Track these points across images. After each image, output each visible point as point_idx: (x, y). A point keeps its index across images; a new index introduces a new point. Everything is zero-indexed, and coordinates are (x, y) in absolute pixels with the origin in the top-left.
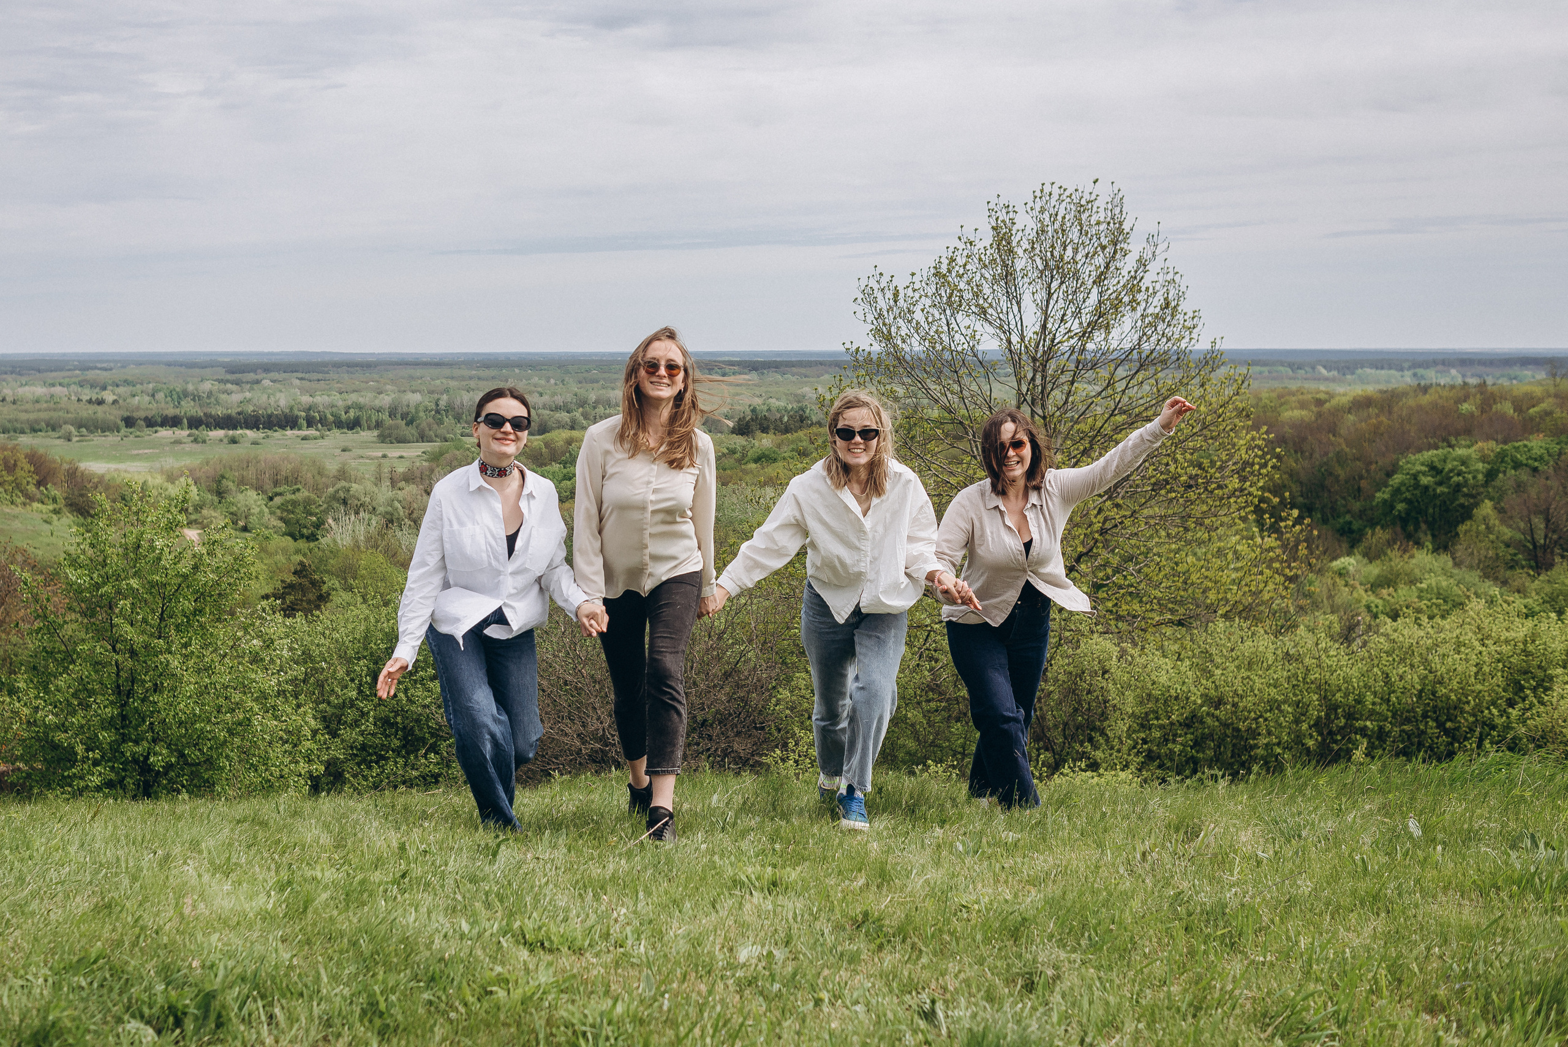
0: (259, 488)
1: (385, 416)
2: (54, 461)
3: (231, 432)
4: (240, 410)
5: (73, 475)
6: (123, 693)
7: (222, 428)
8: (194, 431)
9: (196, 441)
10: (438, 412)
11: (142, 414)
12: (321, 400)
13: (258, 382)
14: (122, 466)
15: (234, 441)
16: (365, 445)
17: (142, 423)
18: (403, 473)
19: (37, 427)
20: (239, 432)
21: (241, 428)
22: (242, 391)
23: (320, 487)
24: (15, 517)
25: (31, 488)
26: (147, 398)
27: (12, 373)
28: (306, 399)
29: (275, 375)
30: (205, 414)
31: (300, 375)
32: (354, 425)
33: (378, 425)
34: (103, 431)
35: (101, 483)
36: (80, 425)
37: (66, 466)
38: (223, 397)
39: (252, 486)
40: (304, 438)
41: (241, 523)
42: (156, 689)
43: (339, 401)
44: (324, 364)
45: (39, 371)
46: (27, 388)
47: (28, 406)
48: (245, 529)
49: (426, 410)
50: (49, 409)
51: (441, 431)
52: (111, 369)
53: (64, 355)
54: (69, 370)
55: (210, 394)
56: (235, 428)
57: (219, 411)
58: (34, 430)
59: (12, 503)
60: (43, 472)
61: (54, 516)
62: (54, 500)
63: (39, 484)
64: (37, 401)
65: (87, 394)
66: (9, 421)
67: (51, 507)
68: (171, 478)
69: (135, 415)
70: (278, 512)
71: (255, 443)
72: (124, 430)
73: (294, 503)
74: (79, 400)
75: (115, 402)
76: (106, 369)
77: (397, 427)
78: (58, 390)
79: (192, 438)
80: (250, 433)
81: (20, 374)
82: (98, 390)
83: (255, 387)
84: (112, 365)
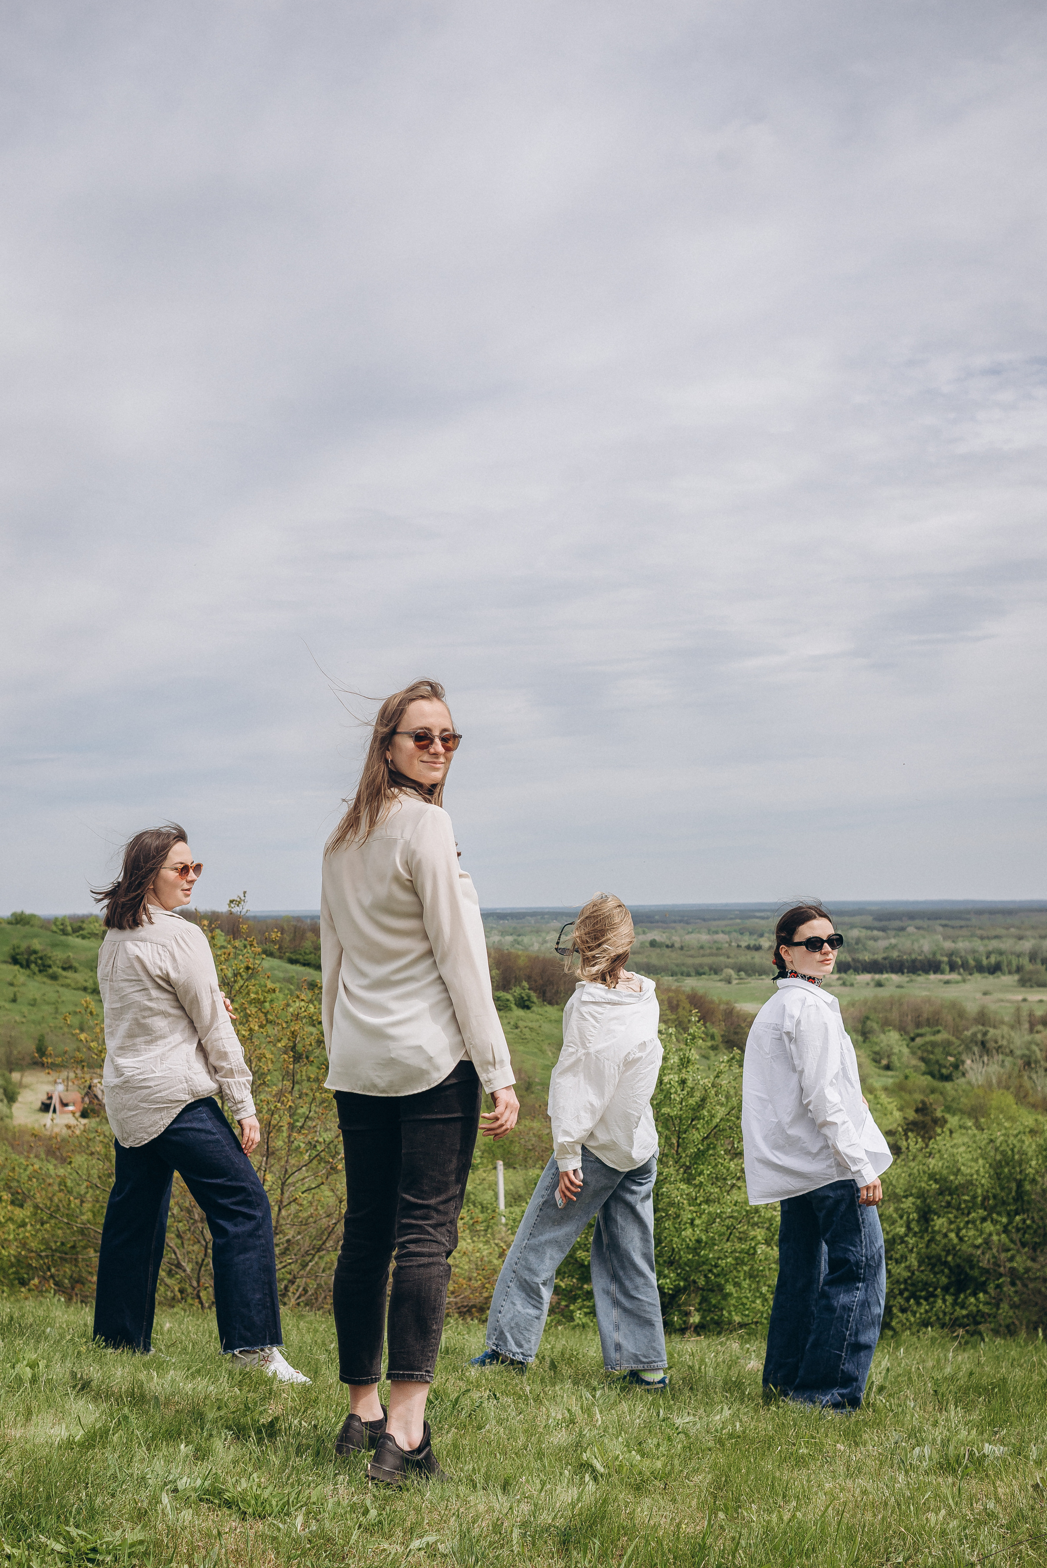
0: (902, 1029)
1: (1025, 961)
2: (712, 1002)
3: (877, 977)
4: (885, 955)
7: (869, 972)
8: (843, 975)
9: (844, 984)
12: (962, 945)
13: (903, 929)
15: (879, 984)
16: (1006, 989)
18: (1042, 1017)
19: (701, 971)
20: (885, 976)
21: (887, 972)
22: (889, 938)
23: (960, 1028)
27: (680, 921)
28: (948, 945)
29: (919, 922)
30: (853, 959)
31: (944, 922)
32: (995, 969)
33: (1019, 970)
34: (760, 975)
36: (739, 969)
37: (722, 1007)
38: (871, 943)
39: (895, 1027)
40: (947, 982)
41: (884, 1062)
43: (980, 947)
44: (968, 912)
45: (704, 920)
46: (693, 935)
47: (692, 952)
48: (888, 1068)
50: (711, 955)
52: (768, 918)
53: (727, 905)
54: (731, 919)
55: (858, 941)
56: (881, 972)
57: (866, 957)
58: (699, 974)
60: (703, 1011)
61: (711, 1052)
62: (713, 1037)
64: (702, 947)
65: (746, 940)
66: (677, 965)
67: (709, 1044)
70: (919, 1053)
71: (899, 986)
73: (934, 1044)
74: (739, 946)
76: (762, 918)
77: (1038, 972)
78: (721, 937)
79: (841, 982)
80: (895, 978)
81: (688, 923)
82: (755, 937)
83: (901, 933)
84: (769, 914)
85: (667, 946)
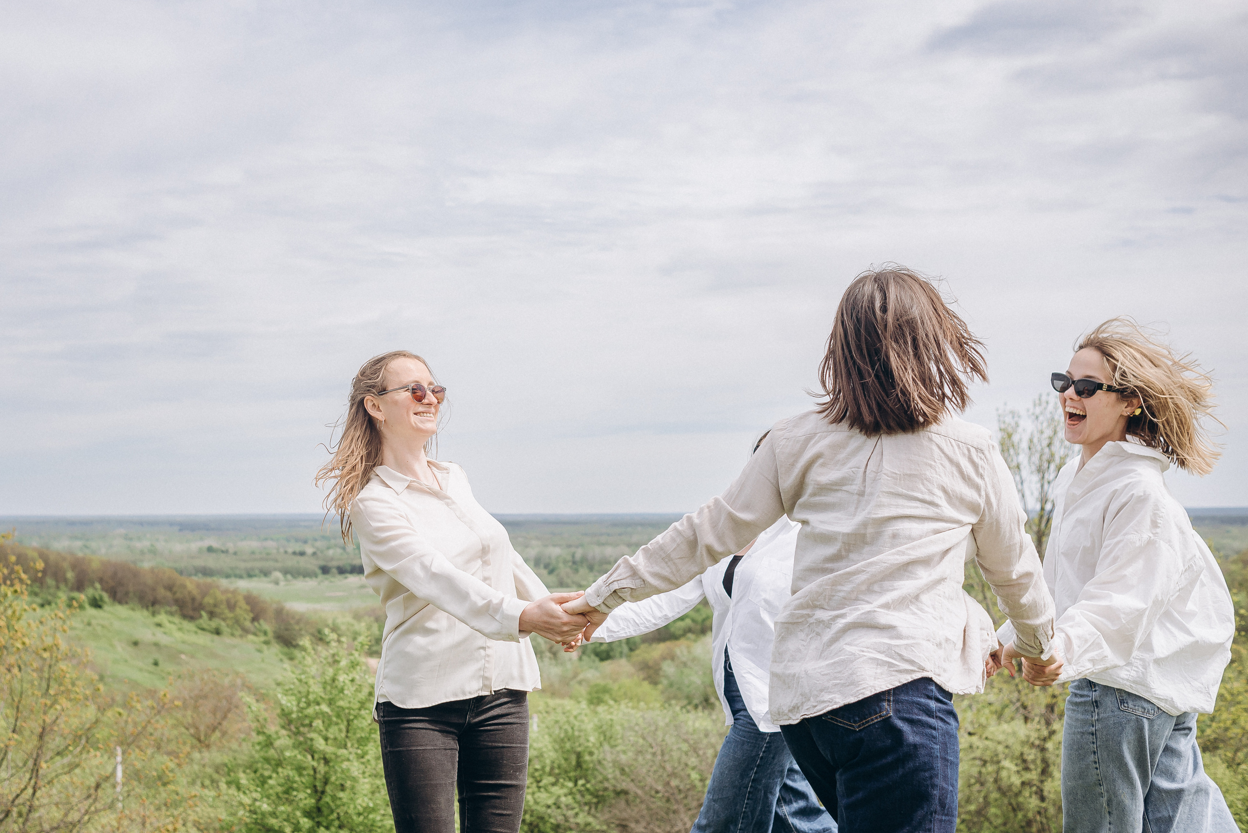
2: (265, 602)
5: (280, 613)
6: (318, 793)
10: (574, 563)
11: (335, 563)
14: (318, 606)
17: (334, 571)
19: (252, 574)
24: (234, 646)
25: (248, 624)
26: (339, 551)
27: (233, 530)
34: (304, 577)
35: (301, 619)
36: (286, 572)
37: (274, 606)
42: (342, 788)
45: (255, 529)
46: (245, 542)
47: (246, 558)
49: (565, 562)
50: (262, 559)
51: (577, 578)
52: (313, 528)
53: (275, 515)
54: (279, 528)
58: (250, 576)
59: (233, 635)
60: (257, 611)
61: (265, 646)
62: (265, 633)
63: (254, 619)
64: (253, 553)
65: (292, 547)
66: (232, 569)
67: (262, 639)
68: (357, 617)
69: (331, 564)
72: (321, 577)
74: (286, 552)
75: (314, 554)
76: (307, 527)
78: (270, 544)
81: (240, 531)
82: (301, 544)
84: (314, 524)
85: (223, 552)
